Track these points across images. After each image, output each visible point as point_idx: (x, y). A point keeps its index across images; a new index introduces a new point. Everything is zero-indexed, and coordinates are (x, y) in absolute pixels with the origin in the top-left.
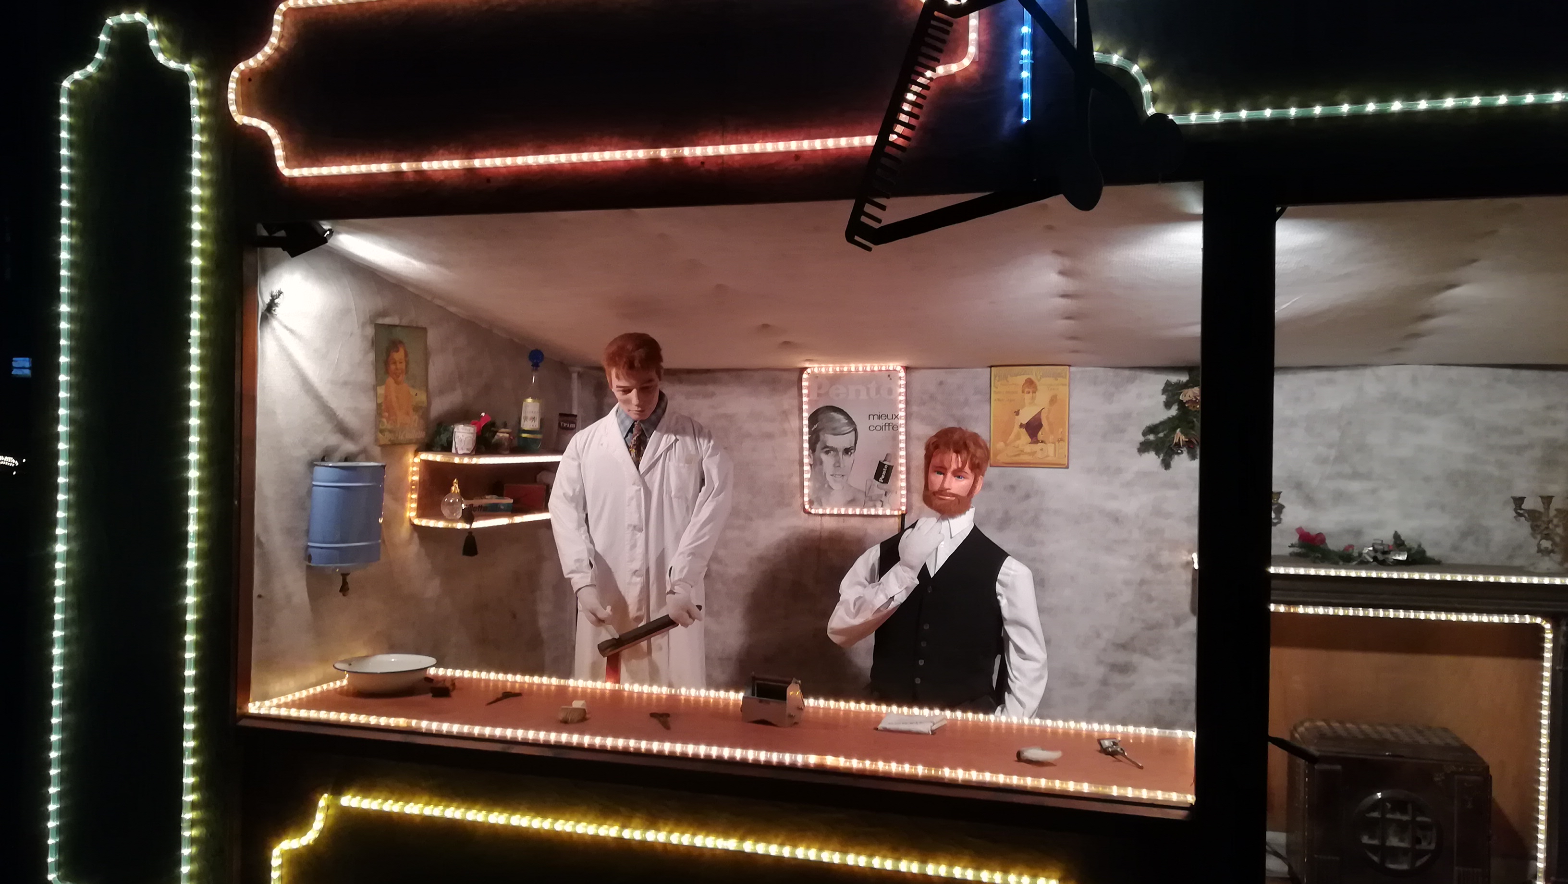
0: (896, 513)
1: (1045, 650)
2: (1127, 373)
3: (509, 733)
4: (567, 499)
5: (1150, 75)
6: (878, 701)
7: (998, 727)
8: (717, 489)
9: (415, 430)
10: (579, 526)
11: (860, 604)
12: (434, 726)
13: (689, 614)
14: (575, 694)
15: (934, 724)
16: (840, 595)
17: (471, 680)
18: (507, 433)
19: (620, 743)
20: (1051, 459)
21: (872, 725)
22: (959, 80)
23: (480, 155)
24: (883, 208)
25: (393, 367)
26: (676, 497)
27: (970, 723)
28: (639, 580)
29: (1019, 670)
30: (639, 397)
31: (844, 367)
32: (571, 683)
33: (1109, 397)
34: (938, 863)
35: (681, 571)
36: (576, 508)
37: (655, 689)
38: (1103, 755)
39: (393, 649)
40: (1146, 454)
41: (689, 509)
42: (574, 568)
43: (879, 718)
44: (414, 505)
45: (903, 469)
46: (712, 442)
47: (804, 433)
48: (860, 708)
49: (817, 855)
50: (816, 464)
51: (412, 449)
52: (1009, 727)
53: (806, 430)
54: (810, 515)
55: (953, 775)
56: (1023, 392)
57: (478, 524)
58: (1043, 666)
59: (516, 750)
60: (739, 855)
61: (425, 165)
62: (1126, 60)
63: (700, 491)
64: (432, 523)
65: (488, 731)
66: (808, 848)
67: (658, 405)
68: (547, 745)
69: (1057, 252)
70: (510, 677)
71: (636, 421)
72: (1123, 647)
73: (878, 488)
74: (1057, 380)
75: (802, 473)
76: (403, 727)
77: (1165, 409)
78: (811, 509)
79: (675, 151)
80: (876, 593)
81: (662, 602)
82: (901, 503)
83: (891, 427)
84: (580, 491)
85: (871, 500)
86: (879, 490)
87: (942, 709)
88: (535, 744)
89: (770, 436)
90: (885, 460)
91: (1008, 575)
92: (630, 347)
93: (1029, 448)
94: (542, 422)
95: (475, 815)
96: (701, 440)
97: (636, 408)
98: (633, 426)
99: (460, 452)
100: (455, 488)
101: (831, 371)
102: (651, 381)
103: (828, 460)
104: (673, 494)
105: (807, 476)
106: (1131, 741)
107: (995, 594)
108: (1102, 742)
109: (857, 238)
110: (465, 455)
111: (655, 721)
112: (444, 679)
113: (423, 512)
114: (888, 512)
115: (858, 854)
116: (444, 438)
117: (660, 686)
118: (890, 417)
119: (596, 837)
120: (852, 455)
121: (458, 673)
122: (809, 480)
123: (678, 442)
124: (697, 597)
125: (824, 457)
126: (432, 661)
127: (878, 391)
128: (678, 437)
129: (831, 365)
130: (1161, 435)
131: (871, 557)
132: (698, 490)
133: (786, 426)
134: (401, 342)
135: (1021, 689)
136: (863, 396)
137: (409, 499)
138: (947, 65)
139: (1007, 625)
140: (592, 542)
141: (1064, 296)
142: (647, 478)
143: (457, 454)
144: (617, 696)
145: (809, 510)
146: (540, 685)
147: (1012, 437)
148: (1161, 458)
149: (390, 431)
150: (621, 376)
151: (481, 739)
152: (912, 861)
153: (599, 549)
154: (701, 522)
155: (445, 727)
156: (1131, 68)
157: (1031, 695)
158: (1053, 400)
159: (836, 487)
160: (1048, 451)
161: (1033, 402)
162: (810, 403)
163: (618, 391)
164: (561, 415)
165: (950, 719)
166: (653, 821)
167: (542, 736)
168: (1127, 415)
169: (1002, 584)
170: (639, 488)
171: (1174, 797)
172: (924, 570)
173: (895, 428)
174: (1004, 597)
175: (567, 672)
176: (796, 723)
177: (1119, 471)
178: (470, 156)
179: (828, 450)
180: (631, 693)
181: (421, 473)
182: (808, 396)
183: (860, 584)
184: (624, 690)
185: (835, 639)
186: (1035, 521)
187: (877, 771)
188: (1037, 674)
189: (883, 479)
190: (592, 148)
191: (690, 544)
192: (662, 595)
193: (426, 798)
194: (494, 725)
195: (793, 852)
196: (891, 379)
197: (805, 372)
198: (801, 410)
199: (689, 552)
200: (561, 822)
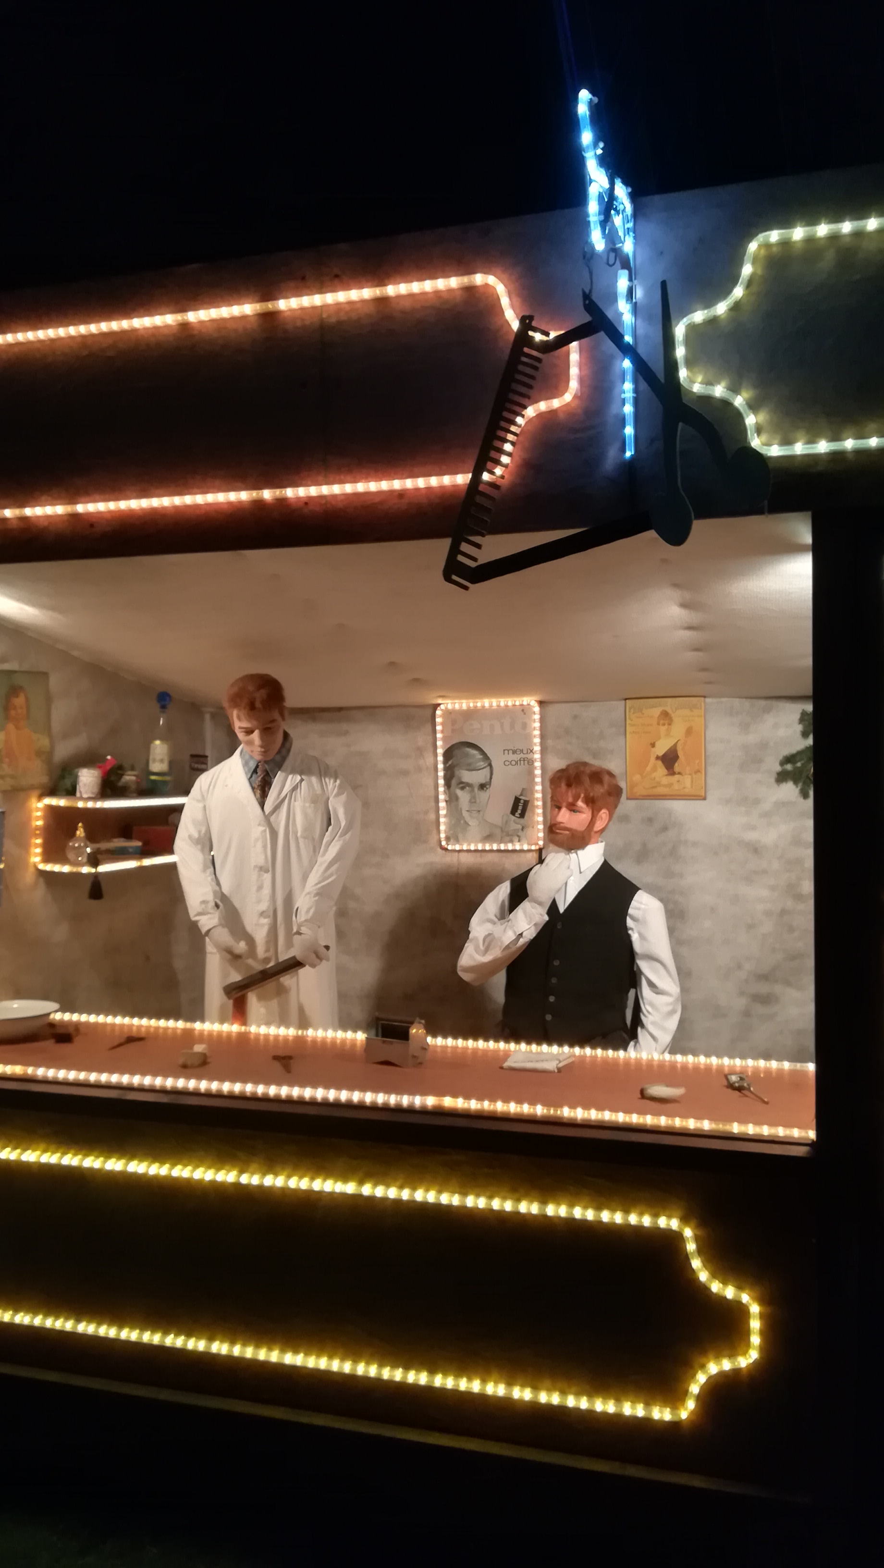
0: (533, 847)
1: (678, 983)
2: (762, 703)
3: (125, 1079)
4: (191, 841)
5: (753, 406)
6: (507, 1040)
7: (627, 1063)
8: (343, 829)
9: (38, 774)
10: (205, 869)
11: (489, 941)
12: (51, 1073)
13: (317, 955)
14: (201, 1038)
15: (560, 1062)
16: (469, 932)
17: (96, 1024)
18: (134, 775)
19: (237, 1088)
20: (688, 790)
21: (496, 1062)
22: (561, 416)
23: (83, 499)
24: (478, 546)
25: (13, 713)
26: (301, 837)
27: (599, 1059)
28: (265, 921)
29: (652, 1005)
30: (262, 738)
31: (477, 702)
32: (198, 1026)
33: (745, 727)
34: (558, 1204)
35: (308, 911)
36: (202, 850)
37: (283, 1031)
38: (730, 1091)
39: (19, 994)
40: (784, 784)
41: (316, 848)
42: (200, 910)
43: (507, 1055)
44: (39, 850)
45: (540, 803)
46: (338, 782)
47: (439, 770)
48: (488, 1046)
49: (436, 1197)
50: (452, 800)
51: (36, 793)
52: (638, 1062)
53: (441, 766)
54: (448, 851)
55: (572, 1114)
56: (658, 724)
57: (103, 868)
58: (677, 1000)
59: (132, 1096)
60: (357, 1198)
61: (28, 512)
62: (728, 391)
63: (327, 830)
64: (57, 868)
65: (104, 1078)
66: (427, 1190)
67: (283, 745)
68: (163, 1091)
69: (676, 585)
70: (136, 1021)
71: (260, 762)
72: (763, 978)
73: (514, 823)
74: (692, 711)
75: (437, 809)
76: (20, 1075)
77: (801, 736)
78: (448, 845)
79: (278, 493)
80: (505, 930)
81: (289, 944)
82: (538, 837)
83: (526, 762)
84: (205, 834)
85: (509, 835)
86: (516, 825)
87: (572, 1045)
88: (152, 1090)
89: (405, 773)
90: (521, 795)
91: (639, 909)
92: (251, 688)
93: (666, 780)
94: (171, 763)
95: (92, 1162)
96: (327, 780)
97: (259, 749)
98: (257, 766)
99: (85, 796)
100: (80, 832)
101: (464, 707)
102: (273, 721)
103: (463, 796)
104: (299, 834)
105: (443, 812)
106: (762, 1075)
107: (625, 928)
108: (729, 1077)
109: (454, 577)
110: (89, 799)
111: (277, 1065)
112: (70, 1023)
113: (48, 857)
114: (526, 847)
115: (478, 1195)
116: (68, 782)
117: (287, 1027)
118: (525, 752)
119: (213, 1182)
120: (488, 790)
121: (84, 1018)
122: (445, 816)
123: (303, 783)
124: (326, 936)
125: (459, 792)
126: (55, 1006)
127: (512, 726)
128: (303, 777)
129: (464, 701)
130: (799, 764)
131: (501, 893)
132: (325, 830)
133: (421, 762)
134: (21, 688)
135: (654, 1023)
136: (498, 731)
137: (33, 844)
138: (548, 401)
139: (639, 959)
140: (218, 884)
141: (690, 628)
142: (272, 819)
143: (81, 798)
144: (243, 1038)
145: (446, 846)
146: (166, 1029)
147: (648, 769)
148: (799, 788)
149: (12, 777)
150: (242, 717)
151: (98, 1086)
152: (531, 1202)
153: (226, 890)
154: (328, 861)
155: (62, 1074)
156: (734, 399)
157: (664, 1029)
158: (689, 732)
159: (473, 823)
160: (685, 782)
161: (668, 734)
162: (444, 739)
163: (242, 732)
164: (193, 756)
165: (579, 1056)
166: (270, 1166)
167: (158, 1082)
168: (763, 746)
169: (633, 919)
170: (264, 828)
171: (796, 1133)
172: (554, 906)
173: (531, 762)
174: (635, 931)
175: (198, 1015)
176: (421, 1063)
177: (757, 802)
178: (73, 501)
179: (463, 786)
180: (258, 1035)
181: (45, 818)
182: (442, 732)
183: (490, 921)
184: (250, 1032)
185: (466, 977)
186: (673, 853)
187: (495, 1112)
188: (670, 1008)
189: (520, 814)
190: (195, 490)
191: (317, 884)
192: (290, 935)
193: (43, 1146)
194: (111, 1071)
195: (412, 1195)
196: (525, 714)
197: (439, 708)
198: (435, 747)
199: (315, 892)
200: (179, 1167)
